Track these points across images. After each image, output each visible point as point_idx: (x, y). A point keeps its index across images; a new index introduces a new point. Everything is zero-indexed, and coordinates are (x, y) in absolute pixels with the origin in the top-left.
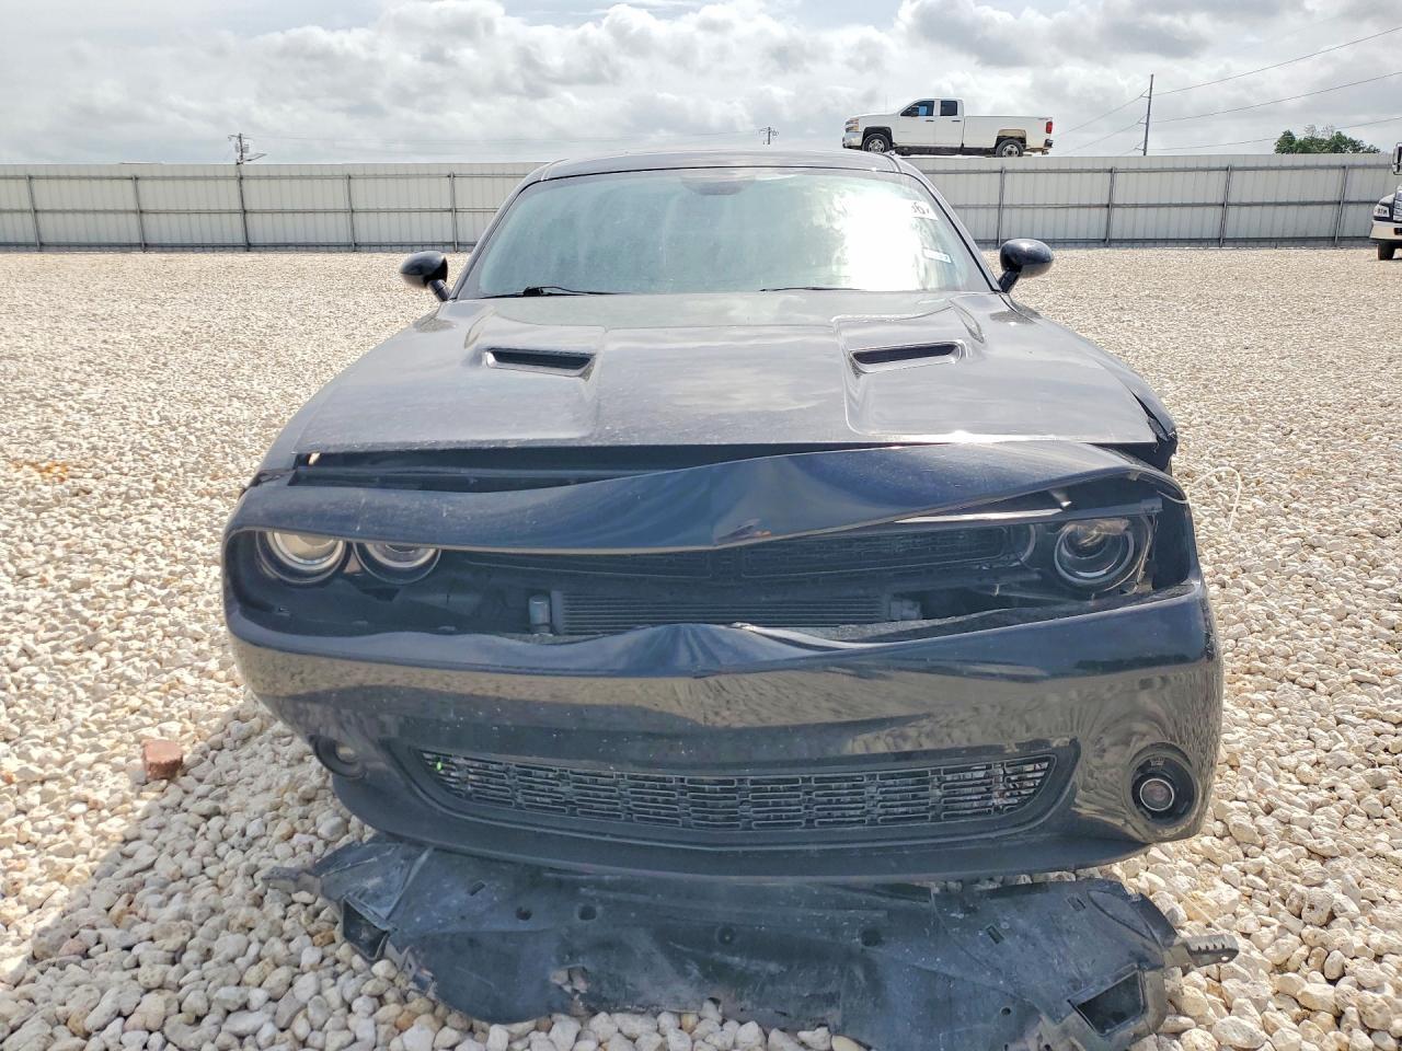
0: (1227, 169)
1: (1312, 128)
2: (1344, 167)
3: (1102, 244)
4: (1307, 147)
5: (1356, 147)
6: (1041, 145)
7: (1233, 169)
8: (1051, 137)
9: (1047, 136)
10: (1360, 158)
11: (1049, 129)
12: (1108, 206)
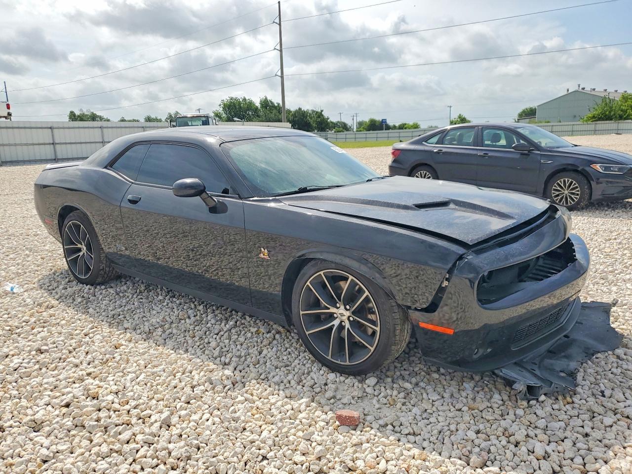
0: (101, 127)
1: (81, 110)
2: (143, 127)
3: (54, 161)
4: (82, 118)
5: (101, 119)
6: (6, 115)
7: (103, 128)
8: (11, 111)
9: (8, 111)
10: (104, 124)
11: (8, 107)
12: (53, 144)
